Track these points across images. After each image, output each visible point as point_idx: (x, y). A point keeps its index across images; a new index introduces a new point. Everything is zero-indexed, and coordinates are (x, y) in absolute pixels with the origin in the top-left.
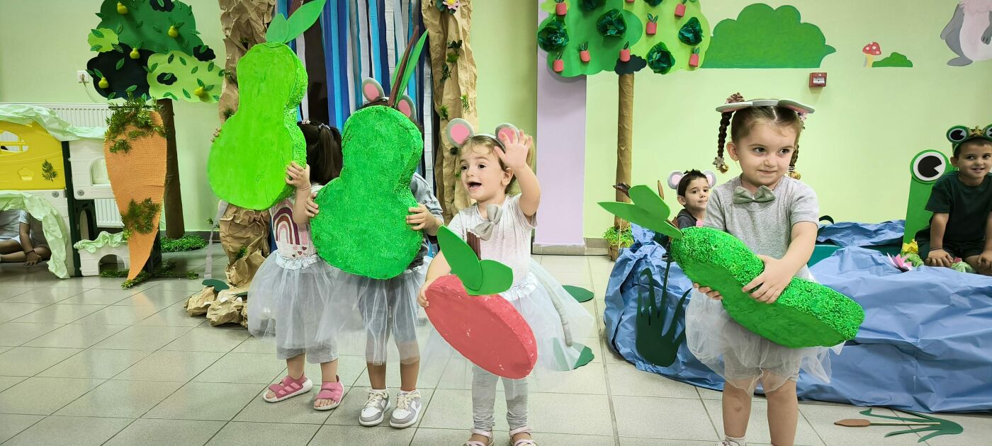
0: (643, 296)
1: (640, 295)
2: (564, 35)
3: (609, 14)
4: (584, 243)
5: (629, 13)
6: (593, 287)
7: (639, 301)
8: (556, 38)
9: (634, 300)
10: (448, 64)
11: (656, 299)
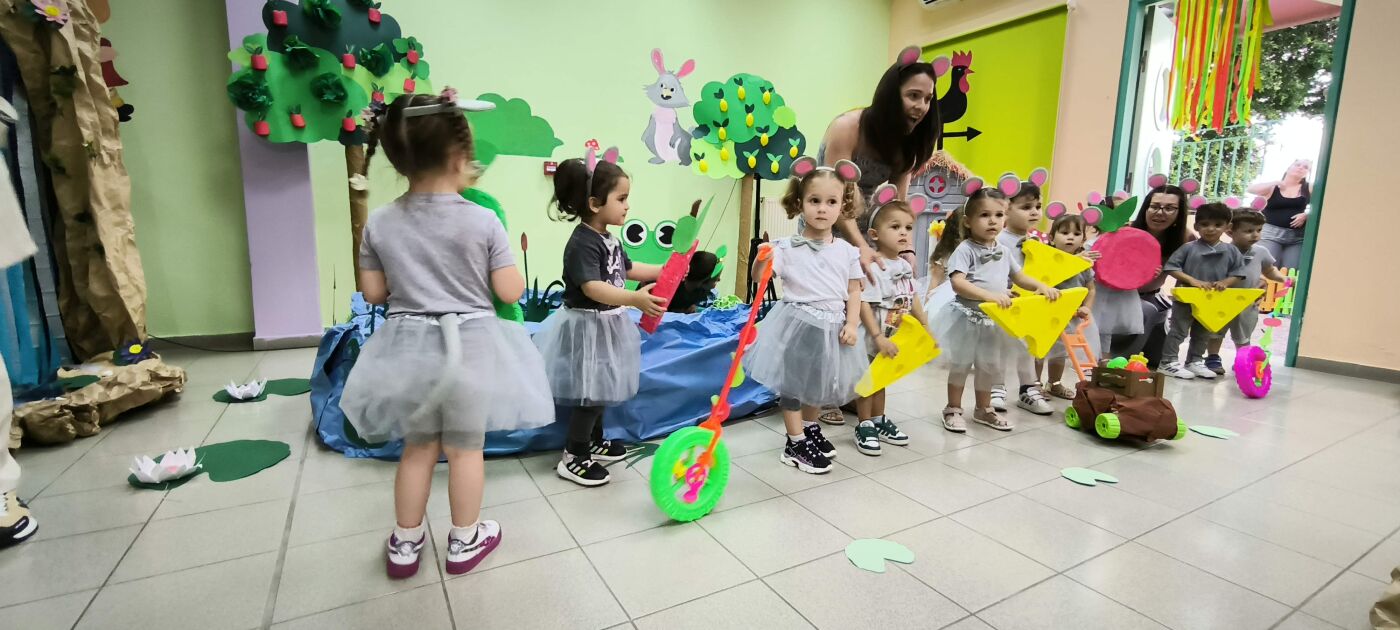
2: (266, 92)
3: (324, 77)
5: (349, 80)
8: (253, 94)
10: (56, 97)
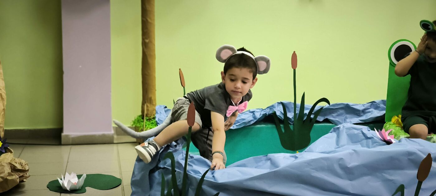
0: (166, 179)
1: (163, 178)
4: (112, 132)
6: (121, 174)
7: (163, 184)
9: (158, 184)
11: (178, 182)
